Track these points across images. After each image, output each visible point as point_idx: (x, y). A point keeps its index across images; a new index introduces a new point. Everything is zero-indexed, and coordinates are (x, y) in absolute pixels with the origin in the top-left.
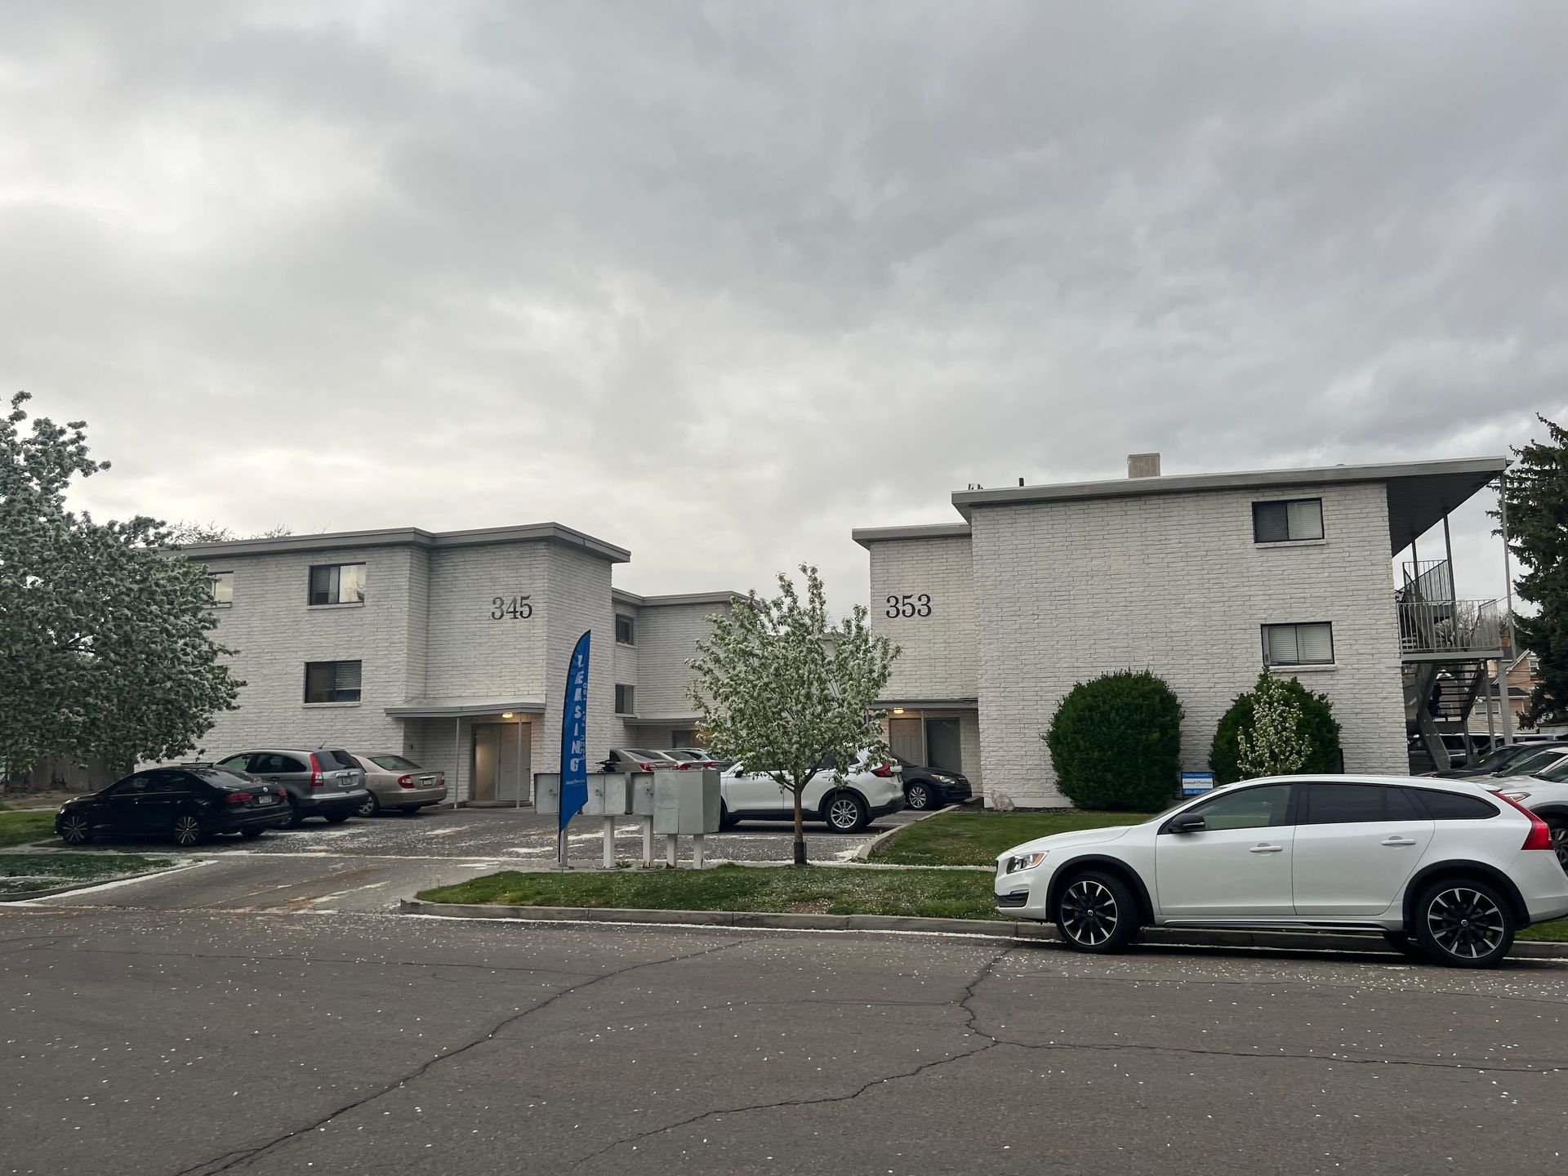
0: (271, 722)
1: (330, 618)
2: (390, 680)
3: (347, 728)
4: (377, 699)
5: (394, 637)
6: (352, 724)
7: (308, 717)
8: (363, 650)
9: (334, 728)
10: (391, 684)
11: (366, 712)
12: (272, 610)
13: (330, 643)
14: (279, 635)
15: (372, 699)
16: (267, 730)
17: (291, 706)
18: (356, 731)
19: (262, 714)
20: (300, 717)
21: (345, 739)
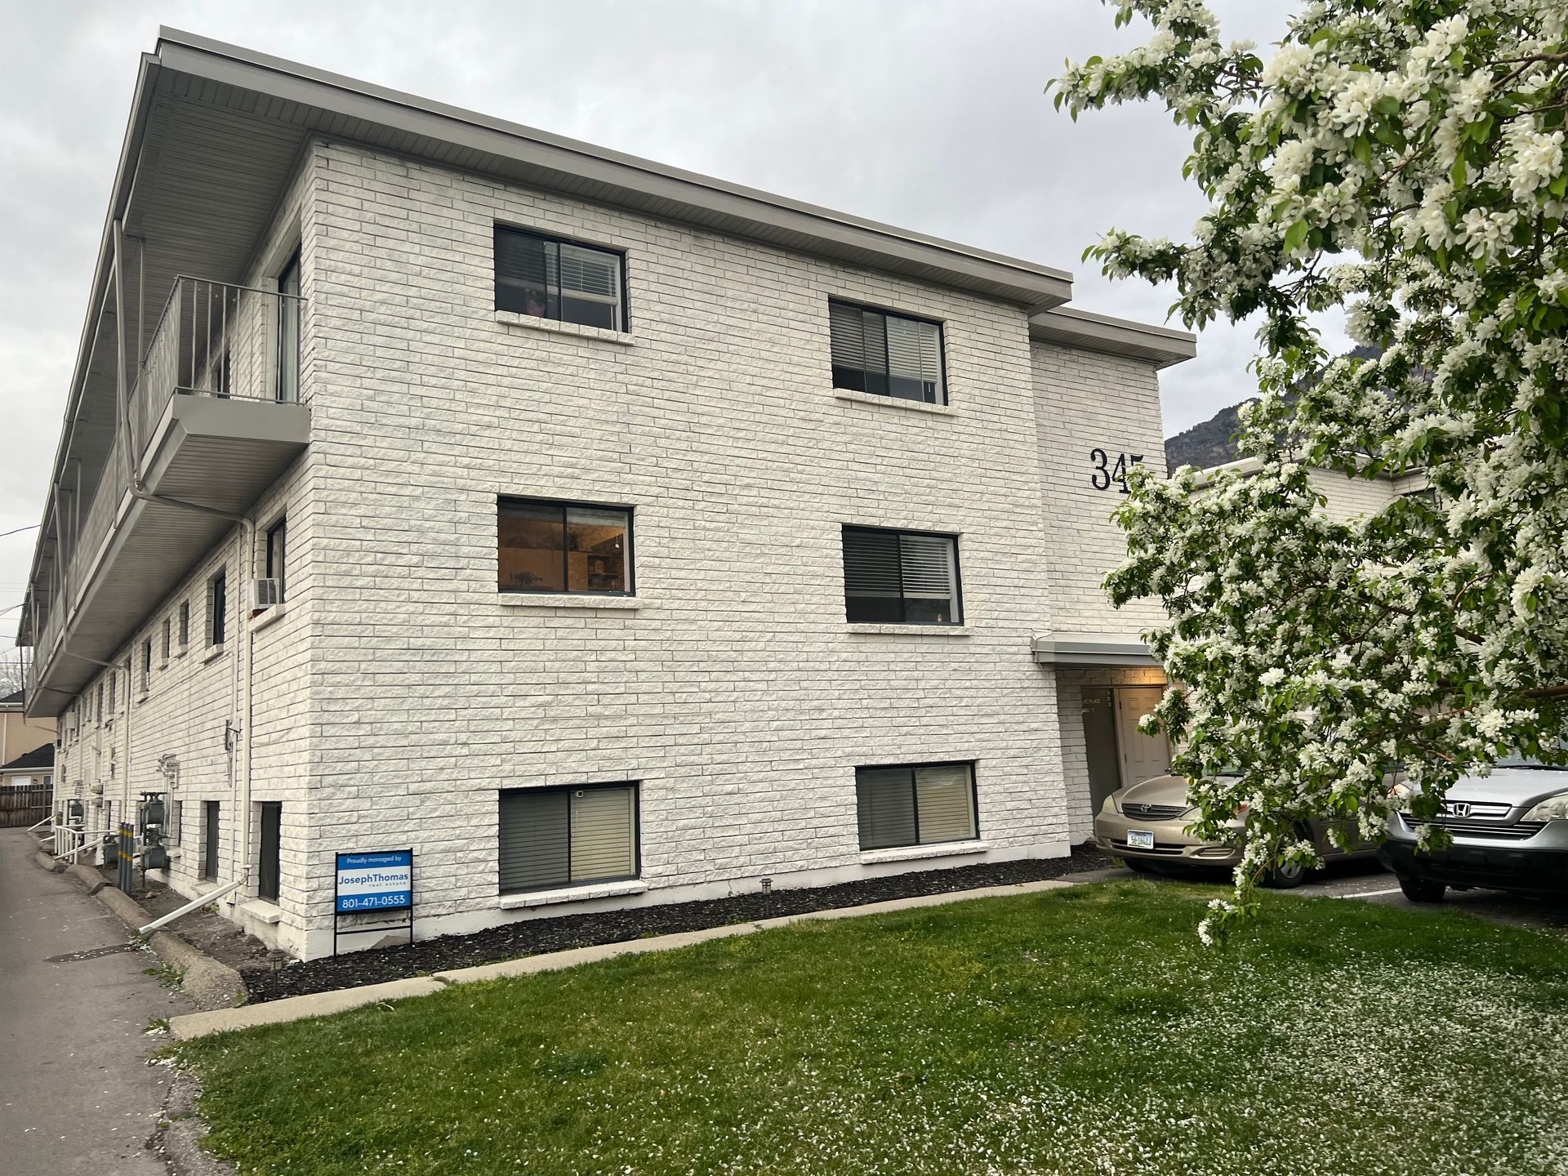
0: (772, 665)
1: (888, 427)
2: (1021, 583)
3: (949, 684)
4: (1001, 624)
5: (1020, 493)
6: (957, 675)
7: (863, 657)
8: (962, 512)
9: (922, 684)
10: (1023, 591)
11: (986, 650)
12: (748, 379)
13: (893, 485)
14: (772, 447)
15: (992, 623)
16: (763, 686)
17: (821, 627)
18: (967, 693)
19: (747, 646)
20: (844, 656)
21: (948, 711)
